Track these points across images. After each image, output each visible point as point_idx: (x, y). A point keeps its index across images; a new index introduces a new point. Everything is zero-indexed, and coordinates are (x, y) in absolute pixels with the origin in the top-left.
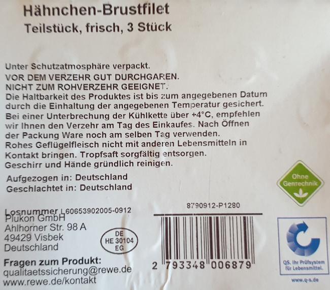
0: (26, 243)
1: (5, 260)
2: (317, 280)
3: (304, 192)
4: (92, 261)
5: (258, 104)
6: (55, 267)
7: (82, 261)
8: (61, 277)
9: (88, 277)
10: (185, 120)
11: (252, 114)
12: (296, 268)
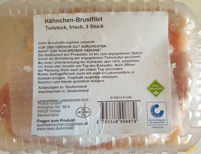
0: (46, 113)
1: (38, 120)
2: (163, 127)
3: (157, 92)
4: (72, 120)
5: (139, 57)
6: (57, 123)
7: (68, 120)
8: (60, 127)
9: (70, 127)
10: (110, 64)
11: (136, 61)
12: (154, 123)
